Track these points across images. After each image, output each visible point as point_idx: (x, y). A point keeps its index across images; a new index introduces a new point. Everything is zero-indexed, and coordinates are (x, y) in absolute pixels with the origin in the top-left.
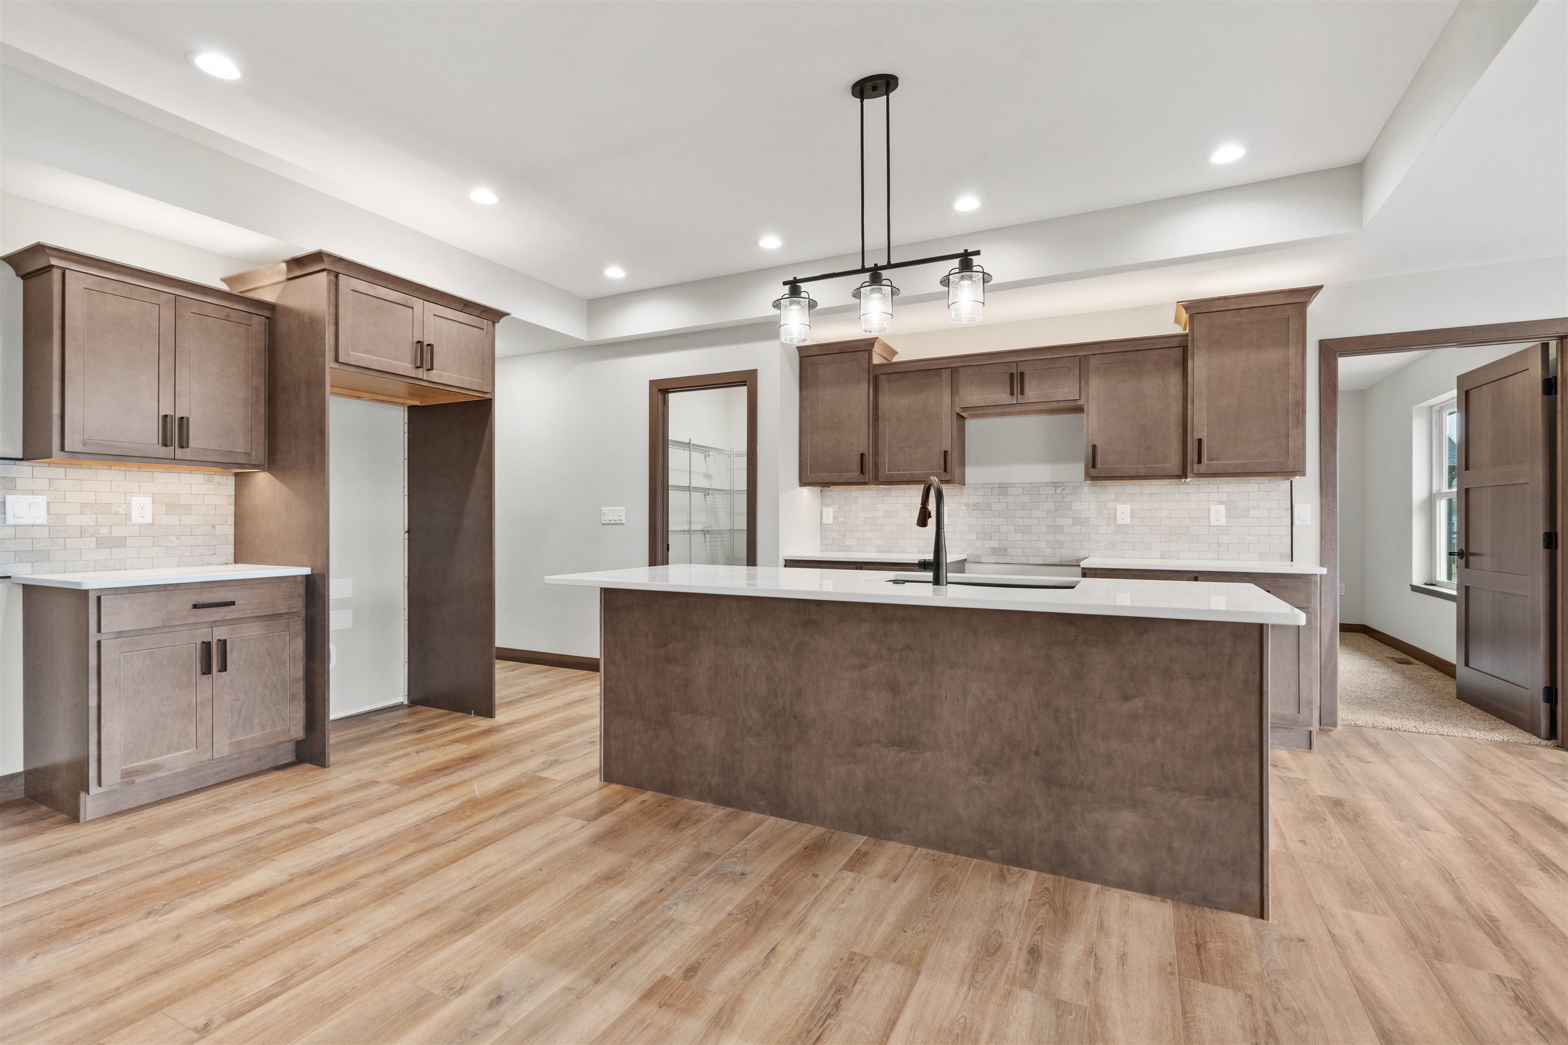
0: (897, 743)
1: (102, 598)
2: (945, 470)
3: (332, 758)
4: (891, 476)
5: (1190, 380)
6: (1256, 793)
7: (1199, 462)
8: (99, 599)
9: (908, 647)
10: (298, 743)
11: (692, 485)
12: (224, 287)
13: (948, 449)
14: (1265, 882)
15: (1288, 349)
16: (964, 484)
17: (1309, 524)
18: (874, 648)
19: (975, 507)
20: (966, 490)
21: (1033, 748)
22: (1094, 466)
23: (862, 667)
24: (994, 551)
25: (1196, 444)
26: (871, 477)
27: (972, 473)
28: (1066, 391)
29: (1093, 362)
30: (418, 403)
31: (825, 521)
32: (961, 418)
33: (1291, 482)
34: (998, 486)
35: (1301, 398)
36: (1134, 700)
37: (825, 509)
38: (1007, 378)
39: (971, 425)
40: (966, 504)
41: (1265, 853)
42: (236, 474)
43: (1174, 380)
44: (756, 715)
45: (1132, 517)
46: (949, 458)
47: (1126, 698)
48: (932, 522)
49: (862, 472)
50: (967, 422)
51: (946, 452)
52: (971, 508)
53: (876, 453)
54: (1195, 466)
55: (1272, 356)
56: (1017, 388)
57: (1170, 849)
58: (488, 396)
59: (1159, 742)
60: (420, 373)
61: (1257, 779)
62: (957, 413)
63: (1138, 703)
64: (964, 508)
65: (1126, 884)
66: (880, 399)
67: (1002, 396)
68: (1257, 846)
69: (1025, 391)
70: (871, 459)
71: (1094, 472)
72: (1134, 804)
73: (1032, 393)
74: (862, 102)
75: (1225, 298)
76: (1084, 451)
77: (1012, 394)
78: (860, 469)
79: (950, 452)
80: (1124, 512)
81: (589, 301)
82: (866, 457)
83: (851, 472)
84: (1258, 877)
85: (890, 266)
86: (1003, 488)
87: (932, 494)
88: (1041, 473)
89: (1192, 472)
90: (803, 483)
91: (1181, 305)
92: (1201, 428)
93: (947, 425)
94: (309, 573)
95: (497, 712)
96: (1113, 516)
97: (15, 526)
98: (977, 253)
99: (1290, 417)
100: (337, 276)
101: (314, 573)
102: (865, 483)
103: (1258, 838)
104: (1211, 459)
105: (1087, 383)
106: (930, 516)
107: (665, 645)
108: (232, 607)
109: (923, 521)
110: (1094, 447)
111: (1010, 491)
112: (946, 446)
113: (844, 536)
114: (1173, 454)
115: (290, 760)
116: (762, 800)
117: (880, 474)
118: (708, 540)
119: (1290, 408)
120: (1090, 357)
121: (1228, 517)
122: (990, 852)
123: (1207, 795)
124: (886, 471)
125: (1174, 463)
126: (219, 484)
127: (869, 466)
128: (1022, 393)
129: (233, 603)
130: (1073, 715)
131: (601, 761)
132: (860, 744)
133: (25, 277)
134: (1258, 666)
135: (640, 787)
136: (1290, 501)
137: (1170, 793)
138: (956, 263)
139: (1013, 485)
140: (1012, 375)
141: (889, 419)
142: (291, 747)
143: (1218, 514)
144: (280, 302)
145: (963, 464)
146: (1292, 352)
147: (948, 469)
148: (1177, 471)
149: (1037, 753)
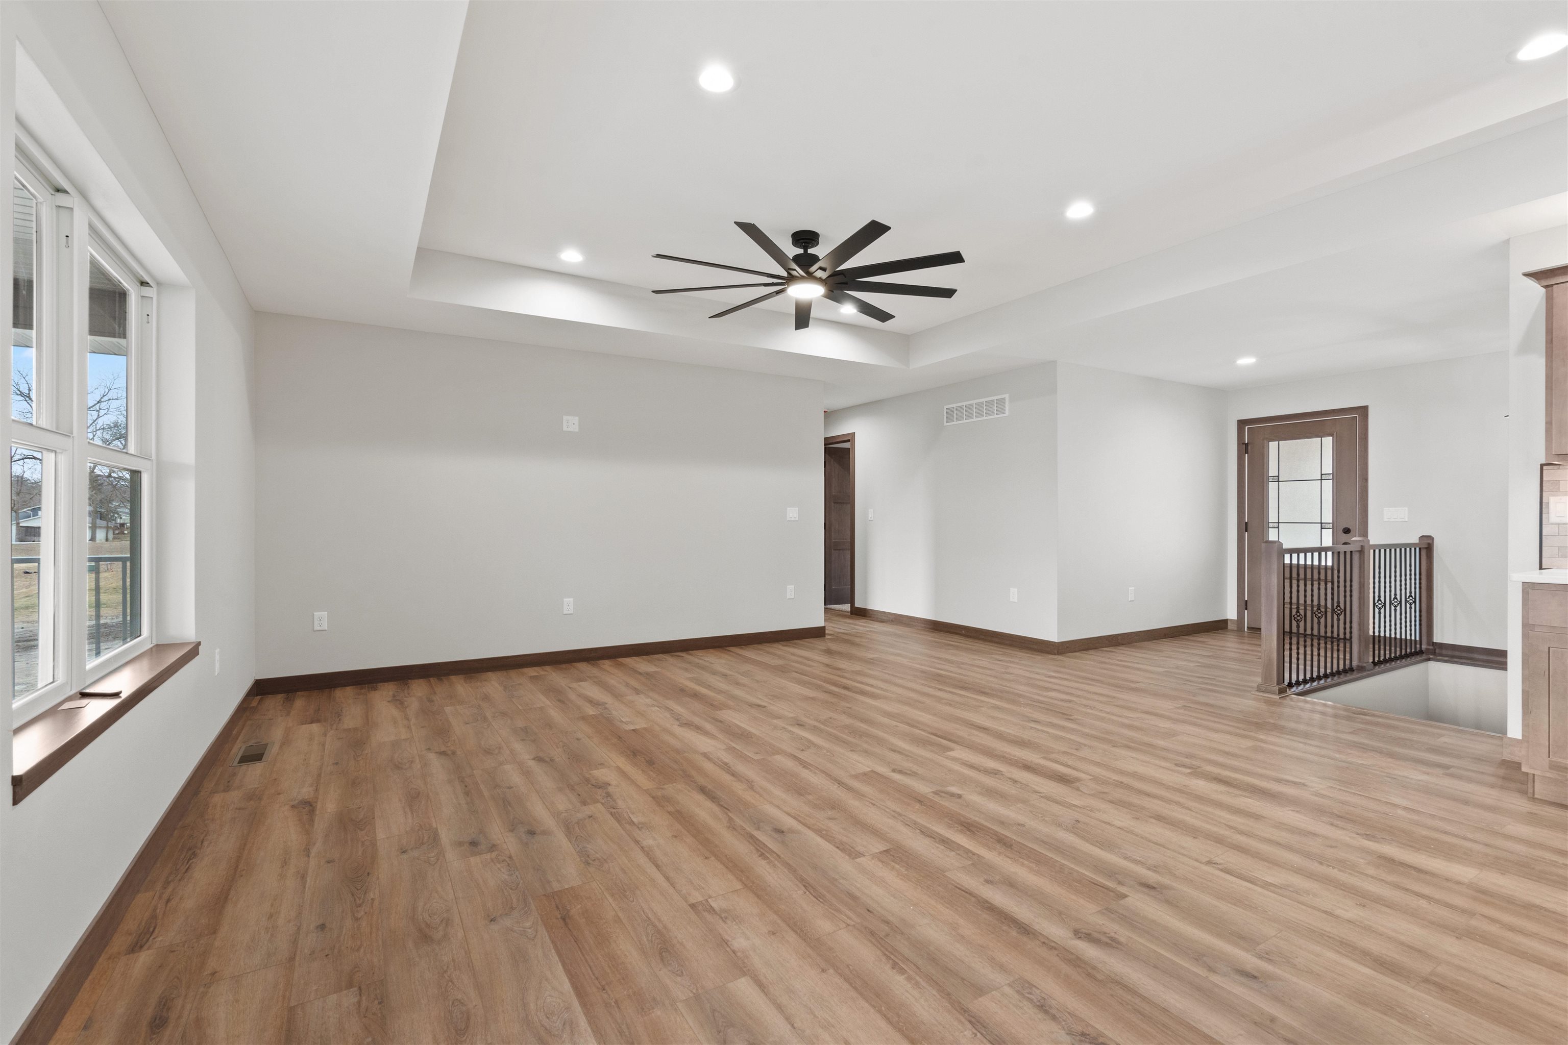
97: (1559, 524)
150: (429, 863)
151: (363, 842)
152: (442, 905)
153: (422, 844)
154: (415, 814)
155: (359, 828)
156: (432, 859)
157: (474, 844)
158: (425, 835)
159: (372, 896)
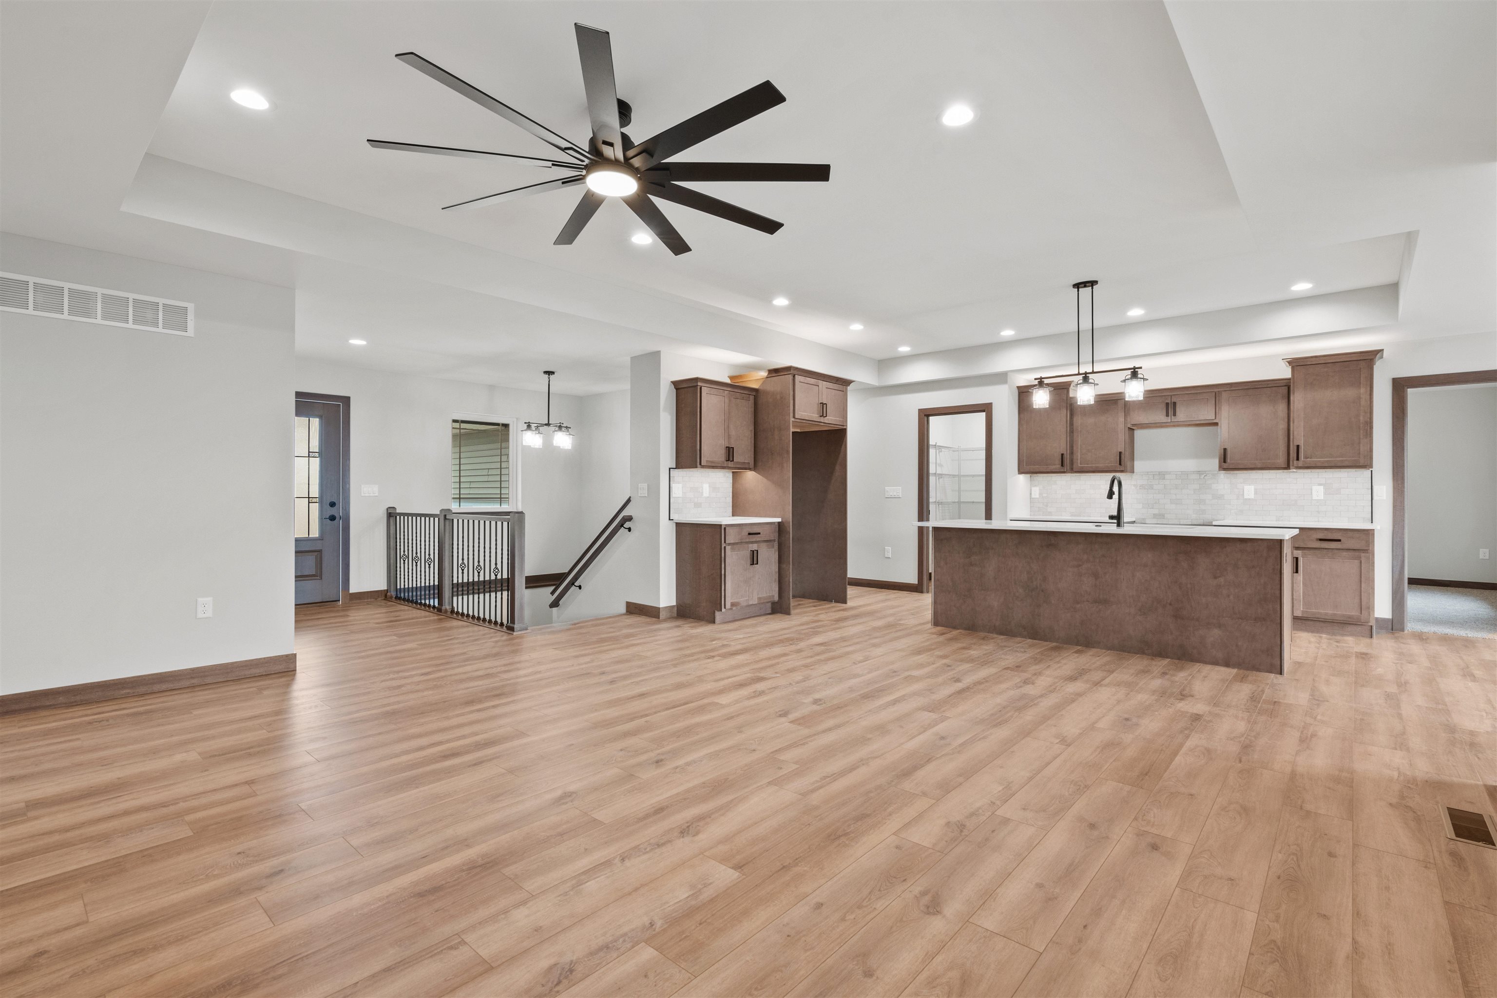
0: (1096, 601)
1: (727, 528)
2: (1120, 464)
3: (792, 612)
4: (1082, 467)
5: (1292, 407)
6: (1278, 619)
7: (1298, 459)
8: (725, 529)
9: (1103, 556)
10: (773, 603)
11: (937, 473)
12: (728, 381)
13: (1122, 450)
14: (1282, 658)
15: (1360, 388)
16: (1133, 472)
17: (1385, 498)
18: (1085, 557)
19: (1141, 487)
20: (1134, 476)
21: (1169, 602)
22: (1225, 462)
23: (1080, 566)
24: (1155, 516)
25: (1296, 448)
26: (1068, 468)
27: (1138, 465)
28: (1206, 413)
29: (1224, 395)
30: (799, 430)
31: (1033, 496)
32: (1131, 430)
33: (1372, 471)
34: (1158, 473)
35: (1369, 419)
36: (1219, 579)
37: (1033, 489)
38: (1164, 406)
39: (1139, 434)
40: (1134, 485)
41: (1282, 646)
42: (733, 472)
43: (1282, 407)
44: (1021, 590)
45: (1256, 493)
46: (1123, 456)
47: (1215, 578)
48: (1116, 496)
49: (1062, 465)
50: (1135, 432)
51: (1120, 453)
52: (1138, 488)
53: (1072, 453)
54: (1295, 462)
55: (1350, 393)
56: (1171, 412)
57: (1237, 646)
58: (845, 427)
59: (1231, 597)
60: (822, 419)
61: (1279, 612)
62: (1129, 428)
63: (1222, 580)
64: (1133, 487)
65: (1215, 663)
66: (1075, 419)
67: (1161, 417)
68: (1279, 643)
69: (1177, 414)
70: (1068, 456)
71: (1225, 465)
72: (1220, 626)
73: (1182, 414)
74: (1078, 291)
75: (1316, 357)
76: (1218, 452)
77: (1167, 415)
78: (1061, 463)
79: (1123, 452)
80: (1249, 491)
81: (879, 361)
82: (1065, 456)
83: (1055, 465)
84: (1279, 656)
85: (1093, 372)
86: (1162, 475)
87: (1116, 483)
88: (1190, 465)
89: (1293, 466)
90: (1021, 472)
91: (1287, 361)
92: (1299, 438)
93: (1122, 436)
94: (780, 521)
95: (848, 602)
96: (1242, 493)
97: (675, 498)
98: (1141, 368)
99: (1361, 432)
100: (794, 376)
101: (783, 521)
102: (1064, 472)
103: (1279, 639)
104: (1306, 457)
105: (1220, 408)
106: (1114, 494)
107: (969, 557)
108: (759, 535)
109: (1110, 495)
110: (1225, 450)
111: (1167, 477)
112: (1121, 448)
113: (1047, 506)
114: (1281, 454)
115: (769, 612)
116: (1024, 631)
117: (1074, 466)
118: (940, 508)
119: (1361, 425)
120: (1223, 393)
121: (1325, 494)
122: (1146, 651)
123: (1255, 620)
124: (1078, 464)
125: (1281, 460)
126: (728, 477)
127: (1067, 461)
128: (1175, 414)
129: (759, 534)
130: (1189, 586)
131: (932, 616)
132: (1078, 603)
133: (677, 389)
134: (1279, 562)
135: (955, 628)
136: (1370, 484)
137: (1237, 620)
138: (1129, 372)
139: (1170, 473)
140: (1167, 404)
141: (1081, 431)
142: (769, 605)
143: (1318, 492)
144: (761, 388)
145: (1132, 459)
146: (1362, 390)
147: (1122, 463)
148: (1284, 465)
149: (1170, 604)
150: (1211, 853)
151: (1277, 921)
152: (1221, 819)
153: (1206, 877)
154: (1191, 923)
155: (1278, 948)
156: (1206, 856)
157: (1154, 847)
158: (1197, 885)
159: (1280, 856)
